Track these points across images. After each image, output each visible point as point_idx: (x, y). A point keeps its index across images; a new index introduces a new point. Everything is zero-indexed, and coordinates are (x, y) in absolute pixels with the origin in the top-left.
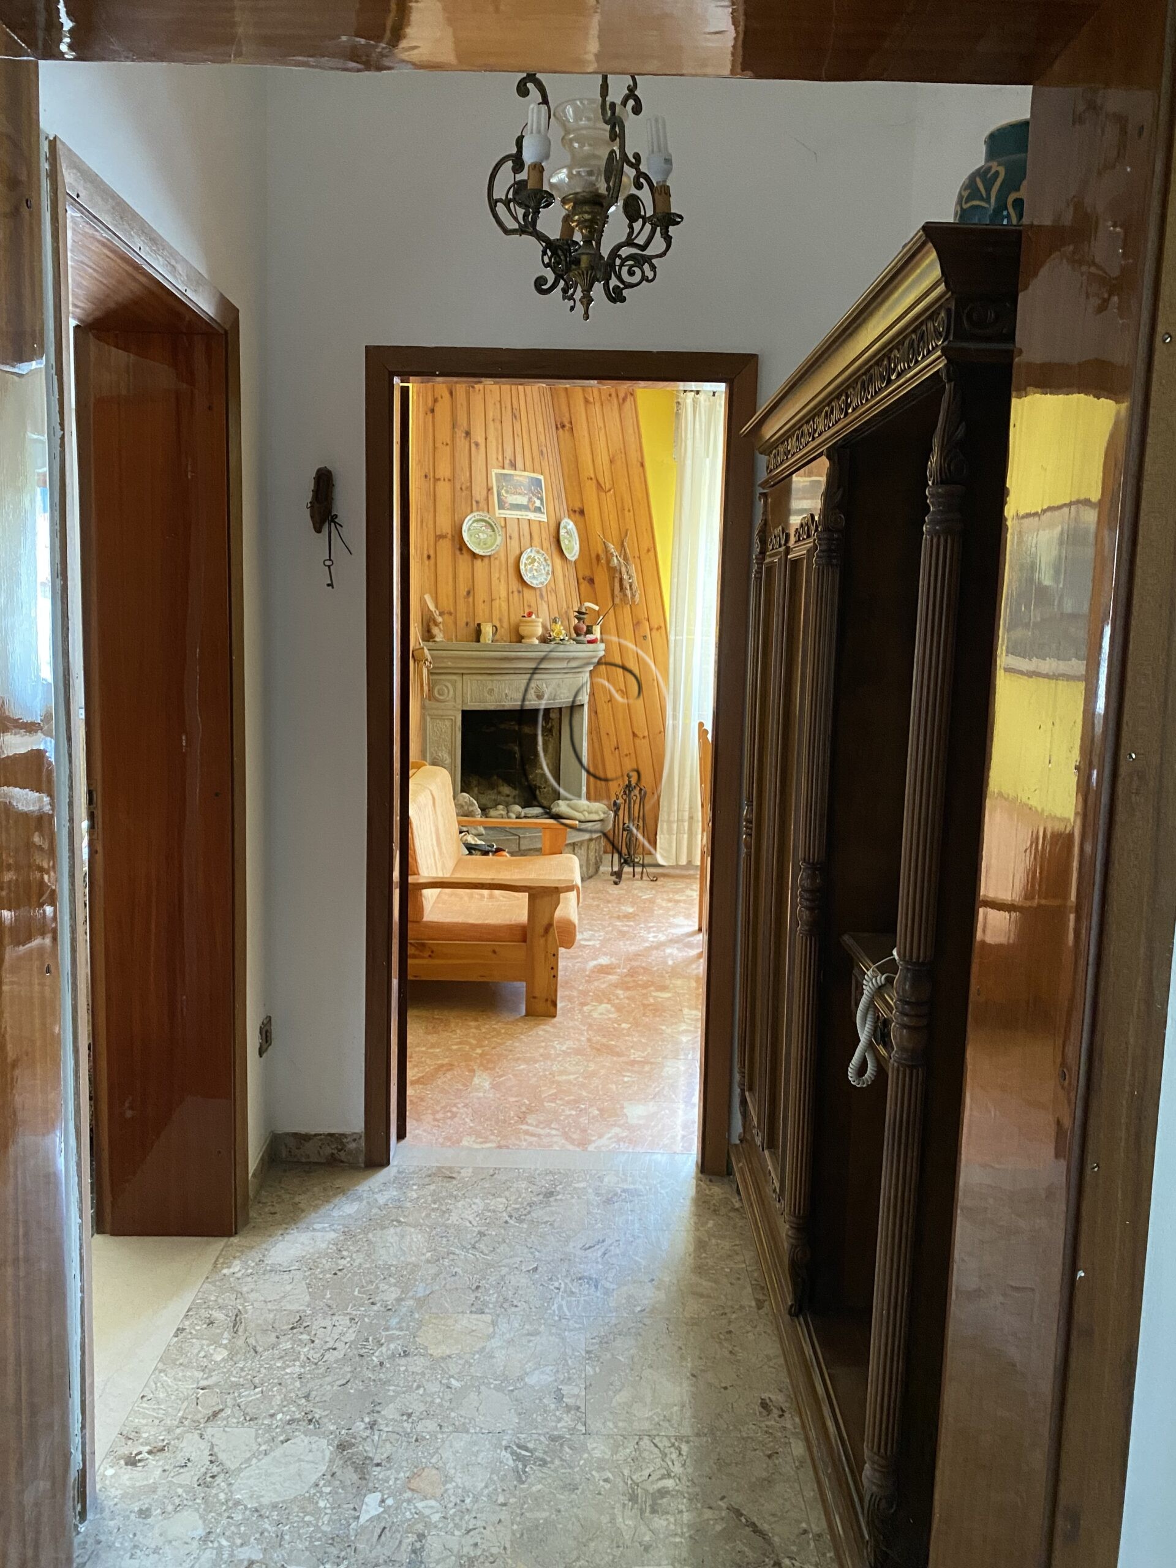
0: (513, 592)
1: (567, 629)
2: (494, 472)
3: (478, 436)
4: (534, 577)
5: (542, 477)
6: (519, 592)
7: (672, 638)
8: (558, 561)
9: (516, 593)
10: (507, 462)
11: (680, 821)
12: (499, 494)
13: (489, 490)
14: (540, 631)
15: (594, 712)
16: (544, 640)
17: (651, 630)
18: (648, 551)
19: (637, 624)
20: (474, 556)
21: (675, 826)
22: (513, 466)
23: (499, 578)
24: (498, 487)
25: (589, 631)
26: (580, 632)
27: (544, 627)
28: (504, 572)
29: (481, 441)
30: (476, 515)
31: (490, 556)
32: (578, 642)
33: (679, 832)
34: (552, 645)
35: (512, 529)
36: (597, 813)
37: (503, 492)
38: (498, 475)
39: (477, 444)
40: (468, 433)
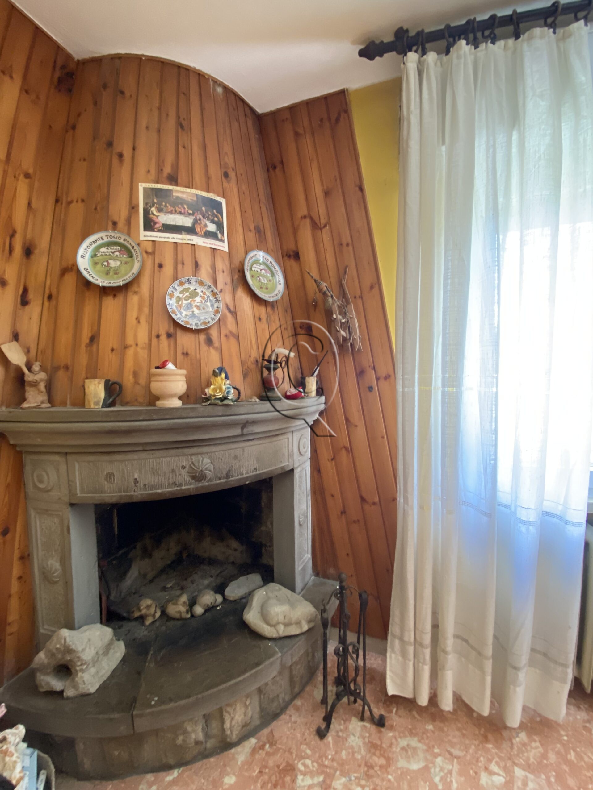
0: (158, 336)
2: (141, 187)
3: (123, 147)
4: (194, 317)
5: (223, 201)
6: (169, 336)
7: (400, 389)
8: (241, 299)
9: (164, 337)
10: (164, 175)
13: (134, 208)
17: (378, 379)
18: (372, 287)
19: (360, 373)
20: (95, 289)
22: (173, 180)
23: (138, 319)
24: (146, 204)
28: (146, 310)
29: (127, 152)
30: (103, 236)
35: (165, 256)
38: (145, 189)
39: (121, 156)
40: (110, 144)
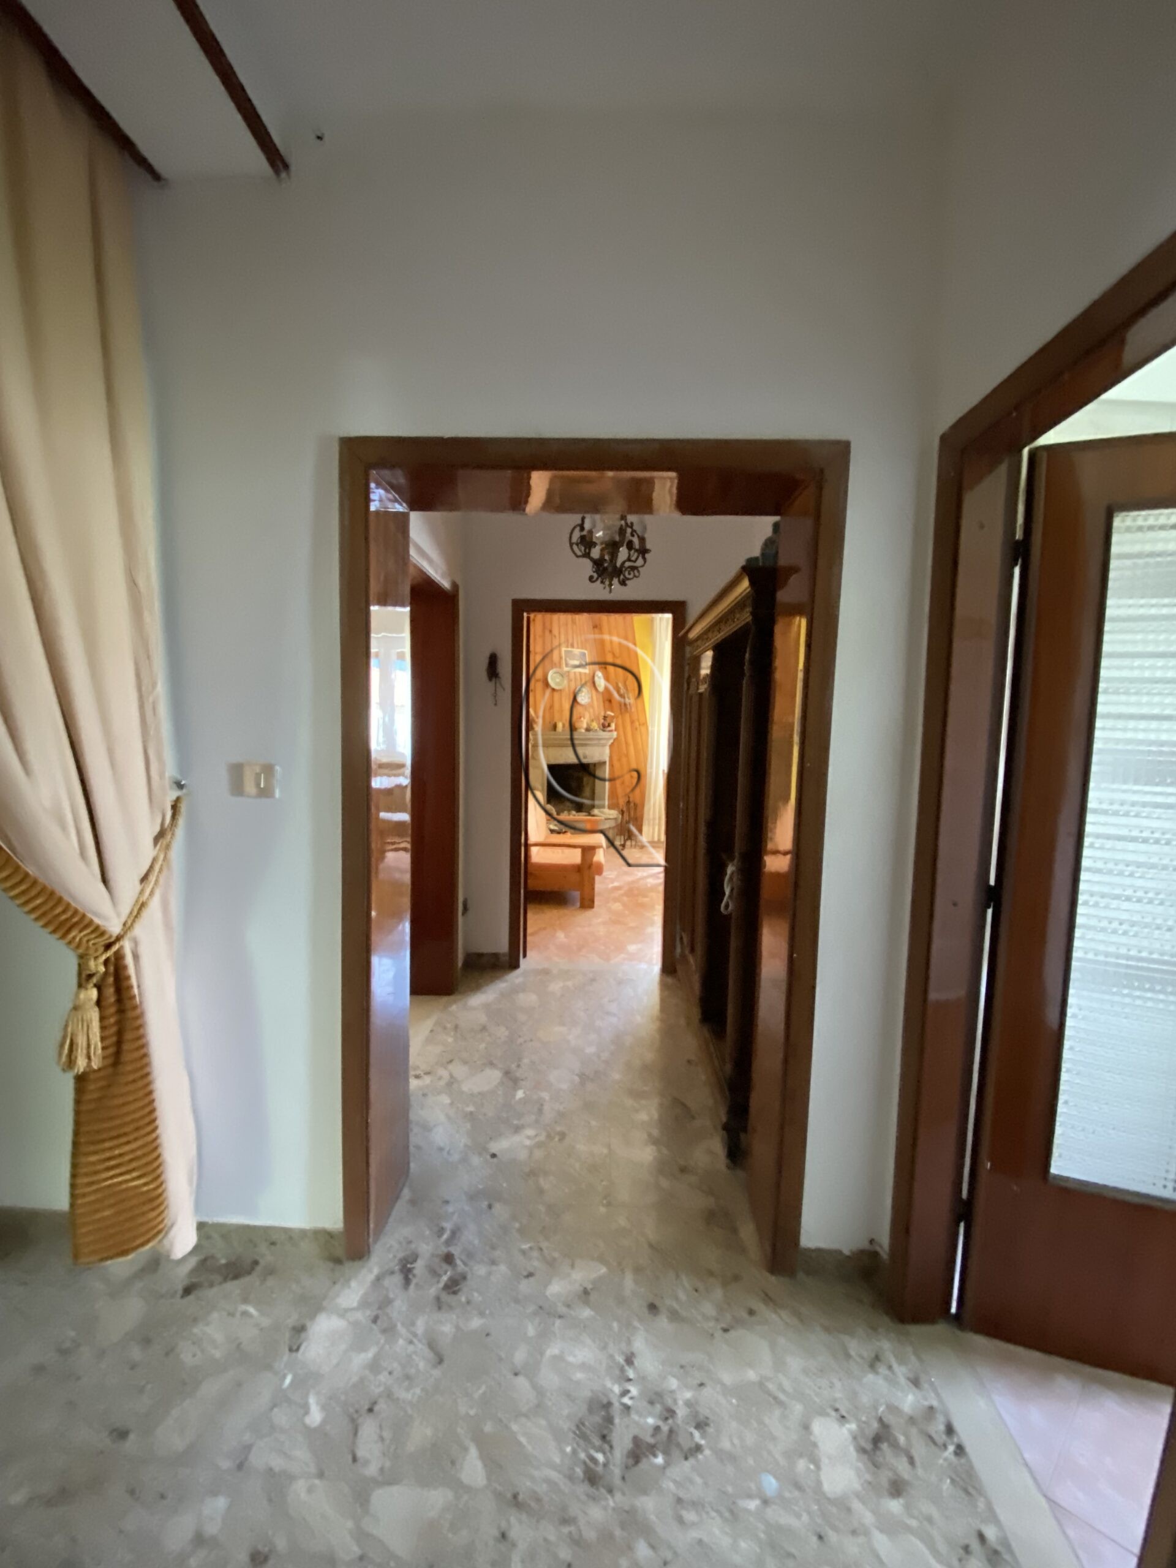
1: (598, 724)
2: (563, 649)
3: (555, 631)
4: (582, 700)
5: (586, 652)
7: (650, 728)
8: (594, 692)
10: (569, 644)
11: (654, 819)
12: (566, 661)
13: (561, 658)
14: (585, 725)
15: (612, 766)
16: (588, 730)
17: (640, 725)
19: (632, 722)
20: (553, 690)
21: (652, 822)
22: (572, 646)
24: (565, 656)
25: (609, 725)
26: (605, 727)
27: (588, 724)
28: (568, 698)
29: (557, 635)
30: (554, 670)
31: (560, 690)
32: (604, 731)
33: (654, 825)
34: (591, 733)
35: (572, 676)
36: (612, 815)
37: (568, 659)
38: (565, 651)
39: (555, 636)
40: (551, 631)
